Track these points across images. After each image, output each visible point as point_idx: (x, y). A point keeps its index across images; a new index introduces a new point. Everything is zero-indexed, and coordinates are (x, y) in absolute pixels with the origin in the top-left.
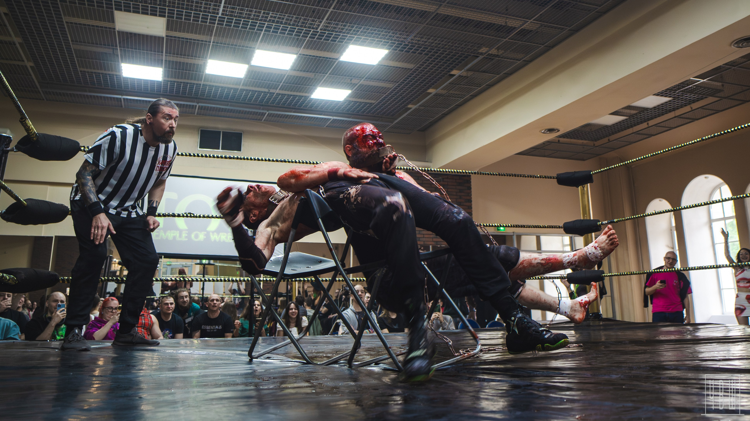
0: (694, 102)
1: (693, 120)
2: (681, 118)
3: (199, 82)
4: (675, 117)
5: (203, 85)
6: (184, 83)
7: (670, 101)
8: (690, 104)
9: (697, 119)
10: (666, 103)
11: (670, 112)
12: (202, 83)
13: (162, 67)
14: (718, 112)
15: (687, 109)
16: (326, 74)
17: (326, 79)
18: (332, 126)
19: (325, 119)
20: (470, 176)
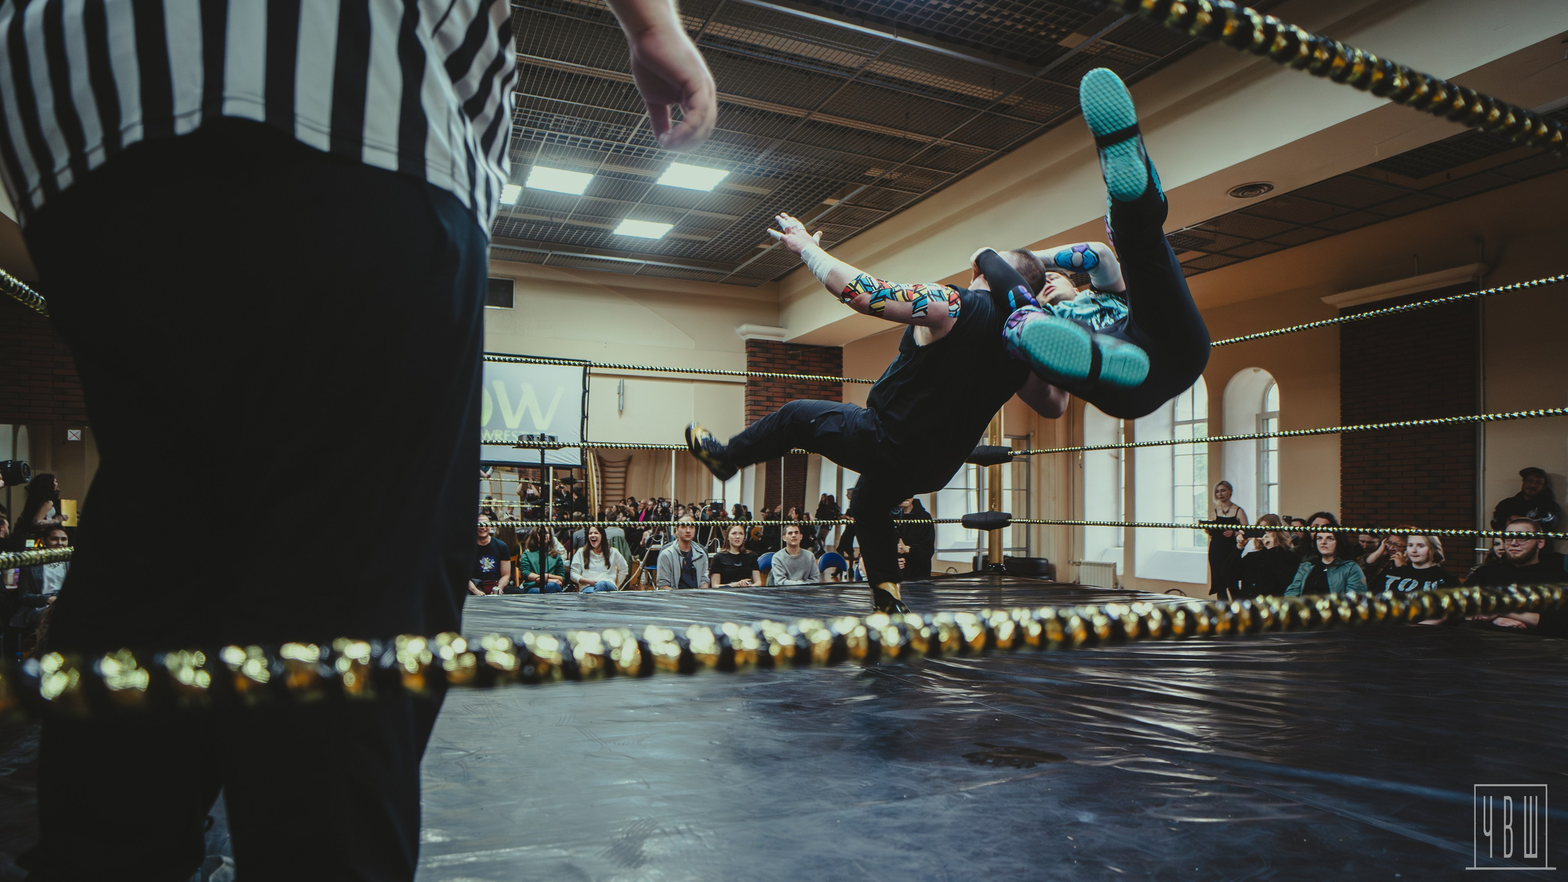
16: (637, 202)
17: (636, 208)
18: (645, 274)
19: (634, 263)
20: (841, 348)
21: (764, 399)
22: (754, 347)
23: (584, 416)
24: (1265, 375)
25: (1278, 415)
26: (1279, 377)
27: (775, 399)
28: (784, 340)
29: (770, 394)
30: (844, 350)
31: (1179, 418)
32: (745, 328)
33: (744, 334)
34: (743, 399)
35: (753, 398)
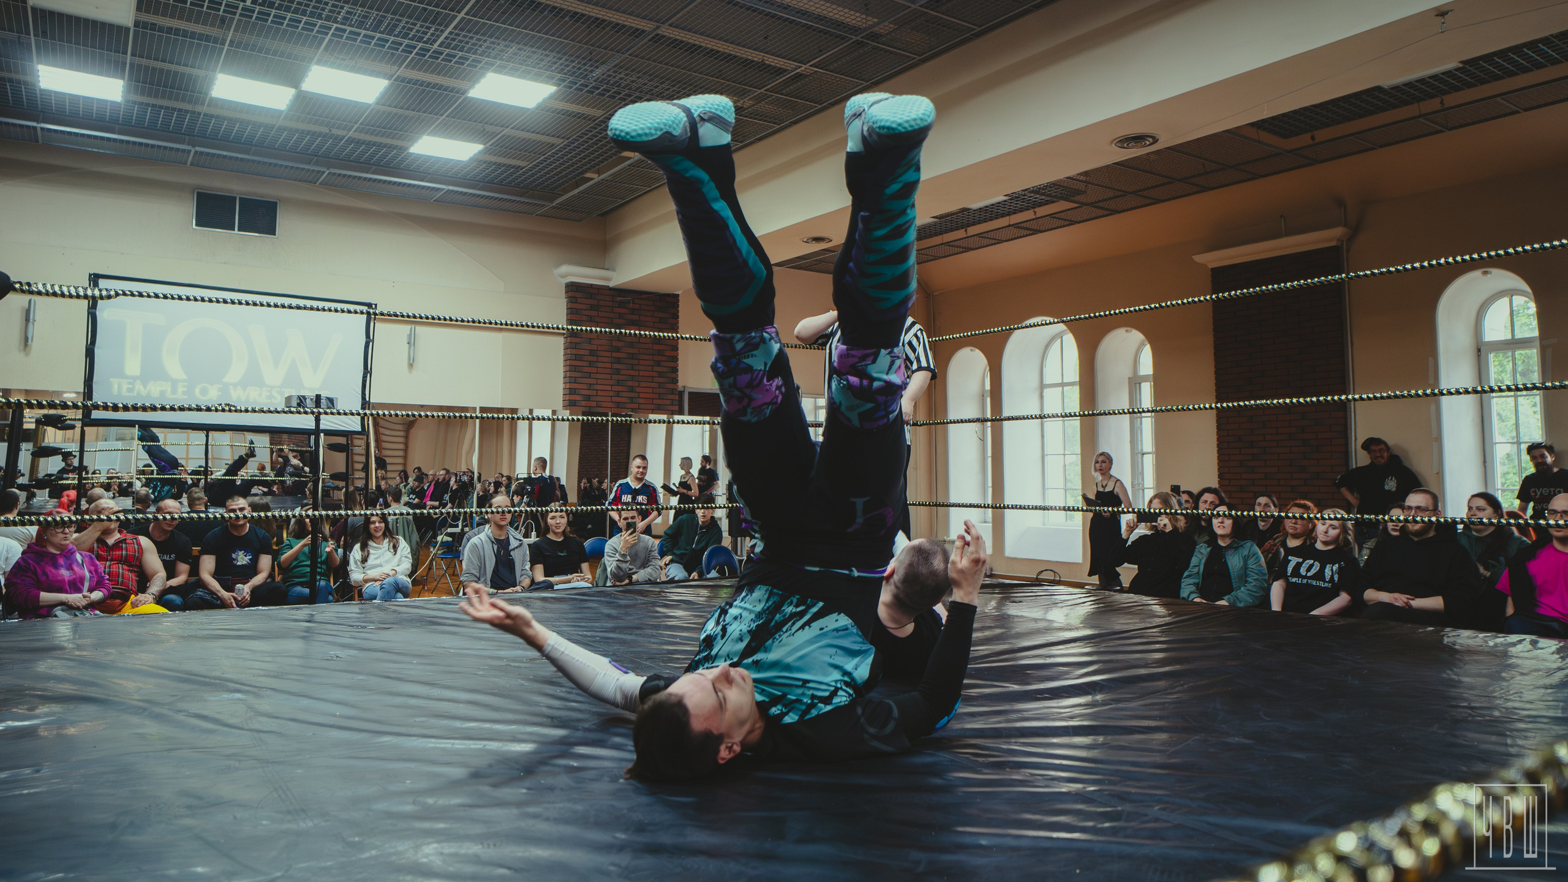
0: (1040, 206)
1: (1036, 232)
2: (1018, 227)
3: (198, 109)
4: (1009, 226)
5: (205, 115)
6: (167, 108)
7: (1005, 201)
8: (1033, 208)
9: (1042, 232)
10: (999, 203)
11: (1002, 217)
12: (204, 109)
13: (123, 79)
14: (1072, 223)
15: (1028, 215)
16: (442, 115)
17: (440, 124)
18: (445, 201)
19: (433, 188)
20: (678, 295)
21: (587, 352)
22: (574, 290)
23: (367, 371)
24: (1137, 336)
25: (1151, 379)
26: (1152, 338)
27: (601, 354)
28: (611, 284)
29: (595, 347)
30: (680, 298)
31: (1047, 381)
32: (565, 269)
33: (563, 276)
34: (562, 352)
35: (574, 351)
